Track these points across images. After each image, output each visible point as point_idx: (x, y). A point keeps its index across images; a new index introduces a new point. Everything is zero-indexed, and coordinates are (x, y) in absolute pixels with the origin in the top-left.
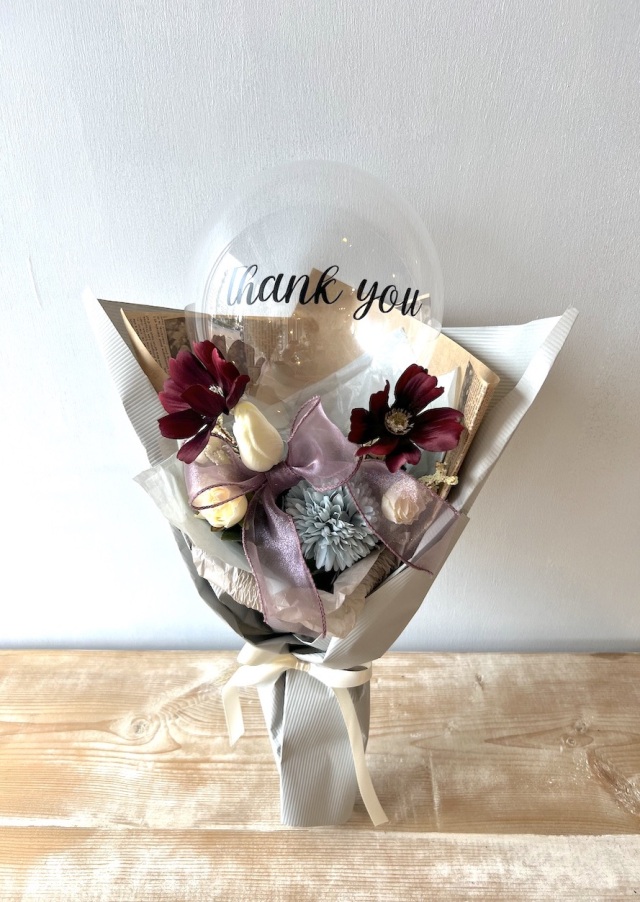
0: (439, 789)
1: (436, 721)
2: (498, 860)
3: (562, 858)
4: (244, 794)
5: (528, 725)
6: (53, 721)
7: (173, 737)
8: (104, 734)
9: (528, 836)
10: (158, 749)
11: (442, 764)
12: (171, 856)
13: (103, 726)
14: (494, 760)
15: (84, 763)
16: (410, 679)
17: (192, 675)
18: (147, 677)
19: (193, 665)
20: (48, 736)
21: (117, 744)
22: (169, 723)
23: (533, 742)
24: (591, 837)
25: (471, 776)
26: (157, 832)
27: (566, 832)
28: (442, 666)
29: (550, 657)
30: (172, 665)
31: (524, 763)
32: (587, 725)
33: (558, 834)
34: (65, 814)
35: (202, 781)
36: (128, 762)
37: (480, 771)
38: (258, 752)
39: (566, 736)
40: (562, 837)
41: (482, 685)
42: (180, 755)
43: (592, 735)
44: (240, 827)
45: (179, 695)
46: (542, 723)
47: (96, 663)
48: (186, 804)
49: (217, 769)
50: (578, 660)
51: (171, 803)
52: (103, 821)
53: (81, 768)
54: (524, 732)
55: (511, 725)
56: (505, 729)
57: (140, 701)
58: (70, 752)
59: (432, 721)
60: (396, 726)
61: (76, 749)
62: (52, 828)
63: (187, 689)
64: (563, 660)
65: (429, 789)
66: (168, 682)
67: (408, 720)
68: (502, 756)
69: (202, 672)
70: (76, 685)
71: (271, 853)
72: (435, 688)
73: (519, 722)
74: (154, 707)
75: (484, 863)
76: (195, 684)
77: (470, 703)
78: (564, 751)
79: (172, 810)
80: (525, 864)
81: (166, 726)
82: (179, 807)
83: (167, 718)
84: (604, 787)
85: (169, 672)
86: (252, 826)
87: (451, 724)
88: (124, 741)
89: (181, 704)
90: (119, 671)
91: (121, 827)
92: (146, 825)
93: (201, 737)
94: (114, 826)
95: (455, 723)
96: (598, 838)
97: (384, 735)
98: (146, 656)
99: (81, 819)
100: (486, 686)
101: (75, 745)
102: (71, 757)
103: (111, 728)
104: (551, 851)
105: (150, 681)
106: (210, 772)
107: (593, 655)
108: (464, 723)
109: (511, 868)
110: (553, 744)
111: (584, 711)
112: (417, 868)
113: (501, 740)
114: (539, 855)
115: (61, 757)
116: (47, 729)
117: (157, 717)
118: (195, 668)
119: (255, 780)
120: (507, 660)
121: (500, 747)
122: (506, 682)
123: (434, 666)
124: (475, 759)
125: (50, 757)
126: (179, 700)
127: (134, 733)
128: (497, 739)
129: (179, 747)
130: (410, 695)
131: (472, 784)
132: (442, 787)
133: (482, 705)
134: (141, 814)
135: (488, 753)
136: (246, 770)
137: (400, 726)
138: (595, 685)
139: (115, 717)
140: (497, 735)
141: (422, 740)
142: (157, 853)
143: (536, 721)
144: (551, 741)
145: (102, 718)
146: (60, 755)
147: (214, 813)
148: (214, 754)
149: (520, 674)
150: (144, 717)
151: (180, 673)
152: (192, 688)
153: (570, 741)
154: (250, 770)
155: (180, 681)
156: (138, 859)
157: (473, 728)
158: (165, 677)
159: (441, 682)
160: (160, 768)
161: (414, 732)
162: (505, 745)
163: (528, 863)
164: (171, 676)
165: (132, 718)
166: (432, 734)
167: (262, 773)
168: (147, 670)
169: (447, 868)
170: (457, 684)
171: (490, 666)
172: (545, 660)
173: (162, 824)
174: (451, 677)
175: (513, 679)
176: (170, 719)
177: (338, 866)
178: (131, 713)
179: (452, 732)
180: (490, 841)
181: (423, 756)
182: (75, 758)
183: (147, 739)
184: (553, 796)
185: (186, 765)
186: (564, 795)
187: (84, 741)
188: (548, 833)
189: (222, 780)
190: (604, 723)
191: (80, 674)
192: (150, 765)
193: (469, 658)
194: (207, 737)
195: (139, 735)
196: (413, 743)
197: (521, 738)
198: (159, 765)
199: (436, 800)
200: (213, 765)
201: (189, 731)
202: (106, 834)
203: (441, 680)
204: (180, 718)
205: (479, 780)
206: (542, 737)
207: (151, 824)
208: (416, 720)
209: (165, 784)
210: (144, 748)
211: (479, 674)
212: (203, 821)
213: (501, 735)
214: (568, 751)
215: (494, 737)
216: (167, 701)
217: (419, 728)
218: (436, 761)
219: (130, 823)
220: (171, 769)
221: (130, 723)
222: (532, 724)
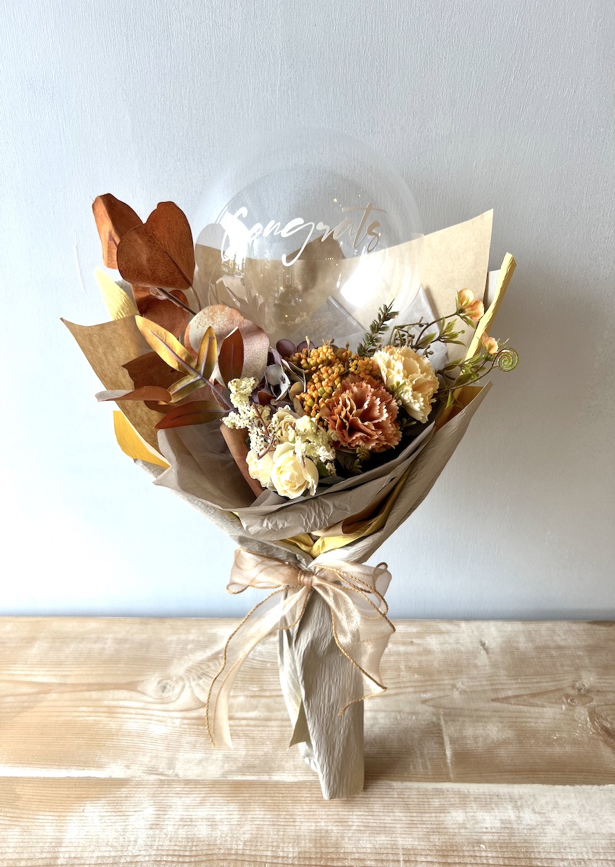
0: (451, 743)
1: (445, 682)
2: (509, 807)
3: (568, 806)
4: (268, 748)
5: (531, 686)
6: (84, 681)
7: (198, 696)
8: (134, 694)
9: (535, 786)
10: (185, 708)
11: (453, 721)
12: (201, 804)
13: (131, 686)
14: (501, 717)
15: (115, 720)
16: (419, 645)
17: (213, 640)
18: (171, 642)
19: (214, 631)
20: (79, 695)
21: (145, 702)
22: (193, 684)
23: (536, 701)
24: (595, 787)
25: (480, 731)
26: (187, 782)
27: (572, 782)
28: (448, 632)
29: (549, 625)
30: (193, 631)
31: (529, 720)
32: (587, 686)
33: (564, 784)
34: (100, 766)
36: (156, 718)
37: (489, 727)
38: (278, 710)
39: (567, 696)
40: (568, 787)
41: (486, 650)
42: (203, 712)
43: (592, 695)
44: (265, 778)
45: (201, 659)
46: (545, 684)
47: (122, 629)
48: (214, 757)
49: (241, 726)
50: (575, 627)
51: (198, 756)
52: (136, 772)
53: (113, 725)
54: (528, 692)
55: (515, 686)
56: (510, 689)
57: (164, 664)
58: (102, 709)
59: (441, 682)
60: (407, 687)
61: (108, 707)
62: (88, 778)
63: (209, 653)
64: (562, 627)
65: (442, 744)
66: (189, 647)
67: (418, 681)
68: (508, 714)
69: (221, 637)
70: (103, 649)
71: (296, 801)
72: (443, 652)
73: (523, 683)
74: (178, 669)
75: (496, 811)
76: (216, 648)
77: (476, 666)
78: (567, 709)
79: (200, 762)
80: (534, 811)
81: (190, 687)
82: (207, 759)
83: (191, 680)
84: (606, 742)
85: (191, 637)
86: (277, 777)
87: (459, 685)
88: (151, 700)
89: (204, 667)
90: (144, 636)
91: (153, 777)
92: (177, 775)
94: (146, 777)
95: (462, 684)
96: (602, 787)
97: (397, 694)
98: (169, 623)
99: (115, 770)
100: (490, 651)
101: (106, 703)
102: (102, 714)
103: (139, 688)
104: (559, 800)
105: (174, 646)
107: (589, 623)
108: (471, 684)
109: (522, 814)
110: (555, 703)
111: (584, 674)
112: (433, 815)
113: (506, 699)
114: (547, 803)
115: (93, 714)
116: (78, 689)
117: (181, 678)
118: (215, 634)
119: (277, 735)
120: (509, 627)
121: (506, 706)
122: (509, 648)
123: (441, 633)
124: (483, 717)
125: (83, 714)
126: (202, 662)
127: (160, 693)
128: (503, 699)
129: (203, 705)
130: (419, 658)
131: (481, 739)
132: (452, 741)
133: (487, 668)
134: (171, 765)
135: (495, 711)
136: (268, 727)
137: (412, 686)
138: (592, 650)
139: (141, 678)
140: (502, 695)
141: (432, 699)
142: (188, 801)
143: (538, 683)
144: (554, 700)
145: (129, 679)
146: (92, 712)
147: (239, 764)
148: (237, 711)
149: (522, 640)
150: (170, 678)
151: (201, 639)
152: (213, 652)
153: (572, 700)
154: (273, 727)
155: (202, 646)
156: (170, 806)
157: (479, 689)
158: (187, 642)
159: (448, 647)
160: (187, 724)
161: (425, 692)
162: (511, 704)
163: (537, 810)
164: (193, 641)
165: (158, 679)
166: (441, 694)
167: (283, 729)
168: (170, 635)
169: (461, 815)
170: (463, 649)
171: (493, 633)
172: (544, 627)
173: (193, 773)
174: (457, 643)
175: (516, 645)
176: (194, 680)
177: (359, 813)
178: (157, 675)
179: (460, 693)
180: (501, 791)
181: (434, 714)
182: (106, 715)
183: (174, 699)
184: (557, 750)
186: (568, 749)
187: (113, 700)
188: (555, 783)
189: (246, 736)
190: (602, 685)
191: (107, 639)
192: (178, 722)
193: (473, 625)
195: (165, 695)
196: (424, 702)
197: (526, 697)
198: (186, 721)
199: (449, 753)
200: (239, 722)
202: (139, 784)
203: (447, 645)
204: (204, 679)
205: (488, 735)
206: (545, 696)
207: (181, 775)
208: (426, 681)
209: (192, 739)
210: (171, 706)
211: (483, 639)
212: (230, 772)
213: (506, 695)
214: (570, 710)
215: (500, 696)
216: (191, 663)
217: (429, 688)
218: (447, 718)
219: (162, 774)
220: (198, 725)
221: (156, 683)
222: (536, 685)
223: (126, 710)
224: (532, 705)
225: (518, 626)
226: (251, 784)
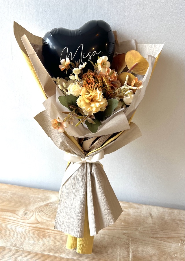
0: (132, 252)
1: (134, 227)
4: (60, 243)
5: (168, 234)
7: (37, 219)
8: (14, 215)
10: (32, 223)
11: (135, 243)
13: (13, 212)
14: (154, 245)
15: (5, 223)
17: (47, 198)
18: (32, 197)
19: (48, 195)
21: (17, 218)
22: (37, 214)
23: (169, 240)
25: (144, 249)
26: (26, 252)
28: (138, 208)
29: (178, 211)
30: (41, 194)
31: (165, 247)
35: (46, 236)
36: (20, 225)
37: (148, 248)
39: (182, 240)
41: (152, 217)
42: (39, 225)
44: (57, 255)
46: (173, 234)
47: (15, 190)
48: (39, 244)
49: (51, 233)
51: (33, 242)
52: (8, 245)
53: (3, 225)
54: (166, 236)
55: (161, 233)
56: (159, 234)
57: (27, 205)
59: (132, 227)
60: (118, 227)
61: (3, 218)
63: (45, 203)
64: (183, 212)
65: (129, 252)
66: (38, 200)
67: (123, 226)
68: (157, 244)
69: (51, 198)
70: (6, 196)
72: (134, 215)
73: (165, 232)
74: (32, 207)
76: (48, 202)
77: (147, 223)
78: (181, 245)
79: (33, 245)
81: (35, 215)
82: (36, 244)
83: (36, 212)
85: (39, 196)
86: (61, 255)
87: (139, 229)
88: (20, 218)
89: (42, 208)
90: (22, 193)
91: (14, 248)
92: (23, 248)
93: (47, 220)
94: (11, 247)
95: (140, 229)
97: (114, 229)
98: (32, 190)
100: (153, 218)
101: (3, 216)
103: (16, 213)
106: (49, 233)
108: (144, 230)
117: (33, 211)
118: (49, 197)
120: (162, 210)
121: (156, 240)
122: (161, 218)
123: (135, 208)
124: (147, 243)
126: (42, 206)
127: (24, 216)
128: (156, 237)
129: (39, 223)
130: (125, 217)
131: (144, 252)
132: (133, 252)
133: (151, 224)
134: (22, 244)
135: (152, 242)
136: (62, 235)
137: (120, 227)
139: (18, 209)
140: (156, 236)
141: (127, 233)
142: (25, 259)
143: (171, 233)
144: (176, 241)
145: (13, 209)
147: (48, 248)
148: (51, 227)
149: (166, 215)
150: (28, 210)
151: (43, 197)
152: (47, 203)
153: (183, 242)
155: (43, 200)
157: (147, 232)
158: (38, 198)
159: (137, 214)
160: (31, 229)
161: (125, 230)
162: (159, 240)
164: (40, 198)
165: (24, 210)
166: (132, 232)
168: (32, 195)
170: (142, 215)
171: (155, 211)
172: (176, 212)
173: (29, 248)
174: (141, 213)
175: (164, 217)
178: (24, 208)
179: (139, 233)
181: (127, 240)
182: (2, 221)
183: (28, 219)
185: (40, 230)
187: (6, 216)
189: (53, 237)
191: (8, 192)
192: (28, 228)
193: (148, 207)
194: (49, 221)
195: (26, 217)
196: (124, 234)
197: (165, 238)
198: (31, 228)
199: (131, 256)
200: (50, 231)
201: (44, 218)
202: (8, 250)
204: (41, 213)
205: (148, 251)
206: (173, 239)
207: (25, 248)
208: (126, 226)
209: (32, 235)
210: (26, 221)
211: (151, 213)
212: (44, 250)
213: (157, 236)
214: (182, 246)
215: (155, 236)
216: (37, 206)
217: (127, 229)
218: (132, 242)
219: (17, 247)
220: (35, 230)
221: (23, 212)
222: (170, 234)
223: (9, 220)
224: (167, 242)
225: (165, 210)
226: (51, 257)
